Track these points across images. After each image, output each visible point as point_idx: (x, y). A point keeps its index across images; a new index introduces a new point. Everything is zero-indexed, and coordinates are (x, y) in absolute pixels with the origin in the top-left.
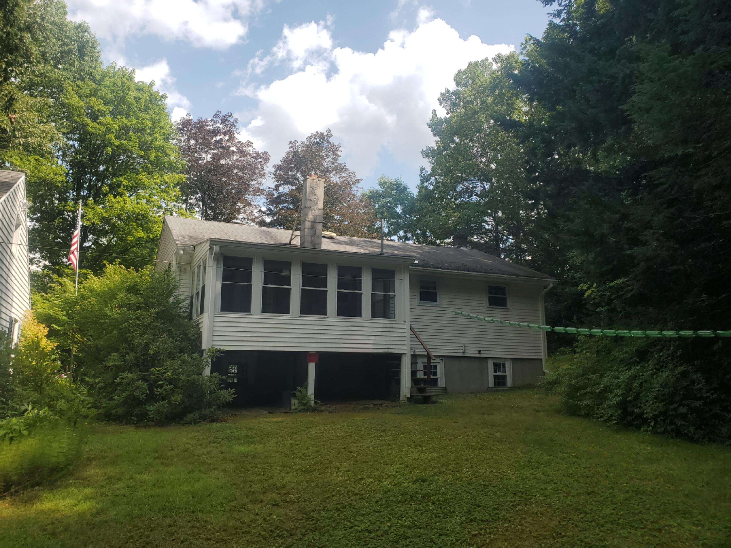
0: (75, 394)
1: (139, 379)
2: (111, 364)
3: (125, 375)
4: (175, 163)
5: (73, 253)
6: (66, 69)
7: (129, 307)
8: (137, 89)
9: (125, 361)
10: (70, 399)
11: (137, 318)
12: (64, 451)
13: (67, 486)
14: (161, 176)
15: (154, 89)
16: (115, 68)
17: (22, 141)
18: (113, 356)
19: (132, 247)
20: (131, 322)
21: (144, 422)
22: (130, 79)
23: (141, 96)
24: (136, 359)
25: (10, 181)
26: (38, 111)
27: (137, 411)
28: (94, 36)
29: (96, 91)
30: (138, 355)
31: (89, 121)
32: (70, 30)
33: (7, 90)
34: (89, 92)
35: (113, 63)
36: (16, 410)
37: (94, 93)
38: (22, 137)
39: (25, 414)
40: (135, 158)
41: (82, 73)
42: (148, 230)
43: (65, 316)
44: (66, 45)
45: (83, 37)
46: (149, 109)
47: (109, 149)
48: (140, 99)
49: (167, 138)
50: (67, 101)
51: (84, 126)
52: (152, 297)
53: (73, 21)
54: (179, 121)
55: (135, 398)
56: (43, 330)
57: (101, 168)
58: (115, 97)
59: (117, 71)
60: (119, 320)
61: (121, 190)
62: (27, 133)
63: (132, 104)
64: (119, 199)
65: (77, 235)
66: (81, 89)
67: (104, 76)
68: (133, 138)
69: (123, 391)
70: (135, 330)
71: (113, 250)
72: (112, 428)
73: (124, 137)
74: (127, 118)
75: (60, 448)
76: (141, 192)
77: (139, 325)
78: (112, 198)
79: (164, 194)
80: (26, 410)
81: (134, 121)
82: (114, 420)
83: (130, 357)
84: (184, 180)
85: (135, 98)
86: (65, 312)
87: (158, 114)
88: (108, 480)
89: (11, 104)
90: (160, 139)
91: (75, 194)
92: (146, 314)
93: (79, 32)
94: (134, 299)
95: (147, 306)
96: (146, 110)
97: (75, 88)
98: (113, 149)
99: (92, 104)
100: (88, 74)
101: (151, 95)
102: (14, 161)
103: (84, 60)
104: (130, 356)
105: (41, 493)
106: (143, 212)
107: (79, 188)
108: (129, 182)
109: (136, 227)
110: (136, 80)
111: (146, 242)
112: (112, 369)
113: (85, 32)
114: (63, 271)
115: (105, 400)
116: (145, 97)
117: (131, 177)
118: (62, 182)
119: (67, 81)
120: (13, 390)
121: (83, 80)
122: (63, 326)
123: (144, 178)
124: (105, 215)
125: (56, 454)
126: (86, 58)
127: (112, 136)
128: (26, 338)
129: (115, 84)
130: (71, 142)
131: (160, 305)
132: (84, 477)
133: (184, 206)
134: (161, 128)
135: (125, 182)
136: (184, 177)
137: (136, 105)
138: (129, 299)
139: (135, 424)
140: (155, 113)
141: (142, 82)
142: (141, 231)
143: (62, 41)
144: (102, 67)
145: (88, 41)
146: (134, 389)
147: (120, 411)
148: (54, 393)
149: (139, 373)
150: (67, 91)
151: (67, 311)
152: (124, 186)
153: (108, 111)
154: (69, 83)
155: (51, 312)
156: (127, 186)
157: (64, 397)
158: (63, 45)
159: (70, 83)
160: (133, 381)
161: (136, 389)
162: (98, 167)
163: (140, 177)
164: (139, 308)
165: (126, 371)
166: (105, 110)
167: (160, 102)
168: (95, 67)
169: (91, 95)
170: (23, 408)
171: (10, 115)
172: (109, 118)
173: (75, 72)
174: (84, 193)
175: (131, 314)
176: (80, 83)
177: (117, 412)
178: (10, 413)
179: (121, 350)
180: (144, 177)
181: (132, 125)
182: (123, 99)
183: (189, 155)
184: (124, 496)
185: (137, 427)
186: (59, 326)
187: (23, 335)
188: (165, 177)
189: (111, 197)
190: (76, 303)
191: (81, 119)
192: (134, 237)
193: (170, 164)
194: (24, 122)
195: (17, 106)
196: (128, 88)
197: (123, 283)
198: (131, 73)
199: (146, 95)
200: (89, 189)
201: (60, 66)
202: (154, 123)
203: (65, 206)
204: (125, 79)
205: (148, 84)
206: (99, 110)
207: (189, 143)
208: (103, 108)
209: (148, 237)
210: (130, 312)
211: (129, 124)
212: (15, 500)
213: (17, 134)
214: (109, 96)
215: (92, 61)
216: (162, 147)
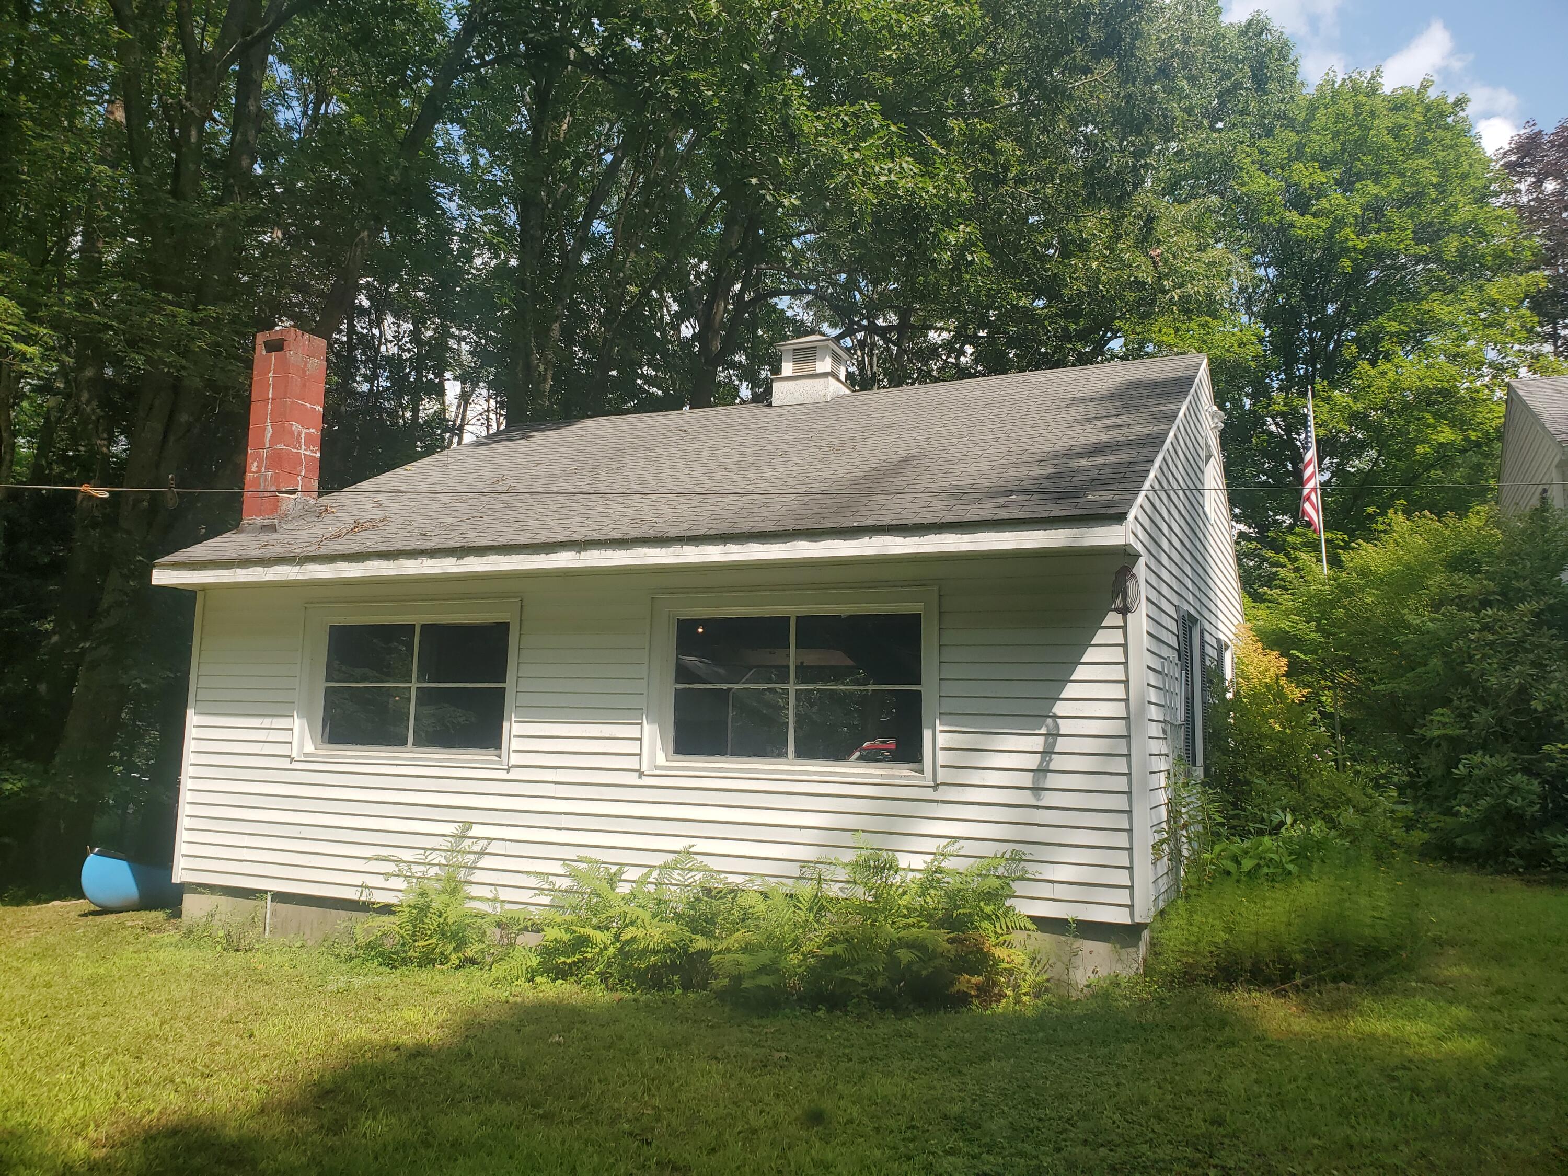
0: (1370, 797)
1: (1516, 771)
2: (1436, 733)
3: (1477, 758)
4: (1513, 251)
5: (1308, 499)
6: (1234, 125)
7: (1461, 602)
8: (1391, 110)
9: (1470, 727)
10: (1362, 806)
11: (1486, 628)
12: (1384, 916)
13: (1407, 993)
14: (1480, 288)
15: (1432, 94)
16: (1334, 82)
17: (1176, 294)
18: (1437, 715)
19: (1427, 470)
20: (1472, 637)
21: (1545, 873)
22: (1373, 90)
23: (1403, 121)
24: (1500, 721)
25: (1186, 373)
26: (1195, 228)
27: (1520, 843)
28: (1281, 33)
29: (1300, 147)
30: (1502, 712)
31: (1294, 216)
32: (1231, 43)
33: (1139, 205)
34: (1285, 156)
35: (1327, 74)
36: (1262, 821)
37: (1298, 152)
38: (1174, 288)
39: (1283, 830)
40: (1404, 267)
41: (1266, 122)
42: (1463, 422)
43: (1316, 632)
44: (1228, 75)
45: (1258, 45)
46: (1426, 142)
47: (1346, 262)
48: (1403, 127)
49: (1482, 198)
50: (1244, 189)
51: (1284, 229)
52: (1517, 576)
53: (1234, 21)
54: (1507, 148)
55: (1510, 815)
56: (1276, 664)
57: (1331, 309)
58: (1343, 144)
59: (1341, 86)
60: (1443, 634)
61: (1386, 345)
62: (1182, 276)
63: (1384, 146)
64: (1384, 366)
65: (1311, 461)
66: (1268, 154)
67: (1313, 108)
68: (1397, 221)
69: (1477, 796)
70: (1484, 656)
71: (1384, 483)
72: (1464, 877)
73: (1376, 226)
74: (1376, 182)
75: (1374, 908)
76: (1433, 340)
77: (1493, 643)
78: (1368, 367)
79: (1494, 332)
80: (1282, 823)
81: (1395, 182)
82: (1466, 861)
83: (1484, 716)
84: (1542, 285)
85: (1390, 131)
86: (1314, 623)
87: (1452, 147)
88: (1500, 997)
89: (1150, 230)
90: (1465, 205)
91: (1283, 376)
92: (1507, 617)
93: (1250, 39)
94: (1469, 585)
95: (1508, 598)
96: (1421, 147)
97: (1257, 156)
98: (1354, 261)
99: (1296, 178)
100: (1279, 118)
101: (1429, 110)
102: (1165, 339)
103: (1266, 93)
104: (1481, 714)
105: (1356, 999)
106: (1445, 385)
107: (1290, 360)
108: (1401, 323)
109: (1432, 421)
110: (1387, 90)
111: (1464, 451)
112: (1438, 745)
113: (1262, 32)
114: (1285, 541)
115: (1432, 814)
116: (1412, 121)
117: (1404, 311)
118: (1255, 358)
119: (1239, 149)
120: (1248, 783)
121: (1269, 133)
122: (1314, 652)
123: (1438, 307)
124: (1357, 407)
125: (1369, 921)
126: (1271, 86)
127: (1348, 231)
128: (1247, 679)
129: (1340, 117)
130: (1261, 272)
131: (1541, 592)
132: (1441, 978)
133: (1548, 348)
134: (1464, 177)
135: (1393, 327)
136: (1541, 278)
137: (1395, 144)
138: (1457, 586)
139: (1519, 874)
140: (1444, 148)
141: (1402, 88)
142: (1447, 429)
143: (1221, 71)
144: (1304, 92)
145: (1270, 50)
146: (1505, 791)
147: (1477, 841)
148: (1327, 794)
149: (1514, 755)
150: (1241, 169)
151: (1318, 621)
152: (1392, 335)
153: (1332, 182)
154: (1243, 152)
155: (1284, 625)
156: (1396, 334)
157: (1349, 801)
158: (1221, 79)
159: (1247, 149)
160: (1500, 774)
161: (1511, 793)
162: (1324, 309)
163: (1425, 306)
164: (1486, 604)
165: (1476, 749)
166: (1324, 180)
167: (1450, 120)
168: (1292, 97)
169: (1290, 160)
170: (1276, 819)
171: (1152, 253)
172: (1337, 196)
173: (1253, 123)
174: (1301, 369)
175: (1469, 619)
176: (1264, 143)
177: (1466, 841)
178: (1252, 826)
179: (1456, 703)
180: (1435, 304)
181: (1390, 193)
182: (1361, 144)
183: (1545, 220)
184: (1554, 1039)
185: (1528, 883)
186: (1305, 654)
187: (1241, 674)
188: (1492, 291)
189: (1364, 366)
190: (1334, 603)
191: (1278, 218)
192: (1431, 445)
193: (1499, 254)
194: (1174, 256)
195: (1161, 228)
196: (1372, 114)
197: (1437, 549)
198: (1373, 78)
199: (1415, 115)
200: (1310, 360)
201: (1220, 125)
202: (1444, 174)
203: (1269, 405)
204: (1361, 98)
205: (1417, 87)
206: (1311, 185)
207: (1542, 192)
208: (1320, 177)
209: (1467, 439)
210: (1467, 614)
211: (1384, 194)
212: (1306, 1001)
213: (1167, 284)
214: (1328, 150)
215: (1282, 87)
216: (1471, 222)
